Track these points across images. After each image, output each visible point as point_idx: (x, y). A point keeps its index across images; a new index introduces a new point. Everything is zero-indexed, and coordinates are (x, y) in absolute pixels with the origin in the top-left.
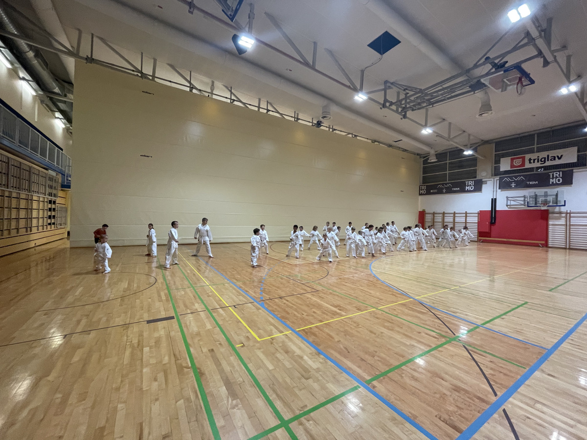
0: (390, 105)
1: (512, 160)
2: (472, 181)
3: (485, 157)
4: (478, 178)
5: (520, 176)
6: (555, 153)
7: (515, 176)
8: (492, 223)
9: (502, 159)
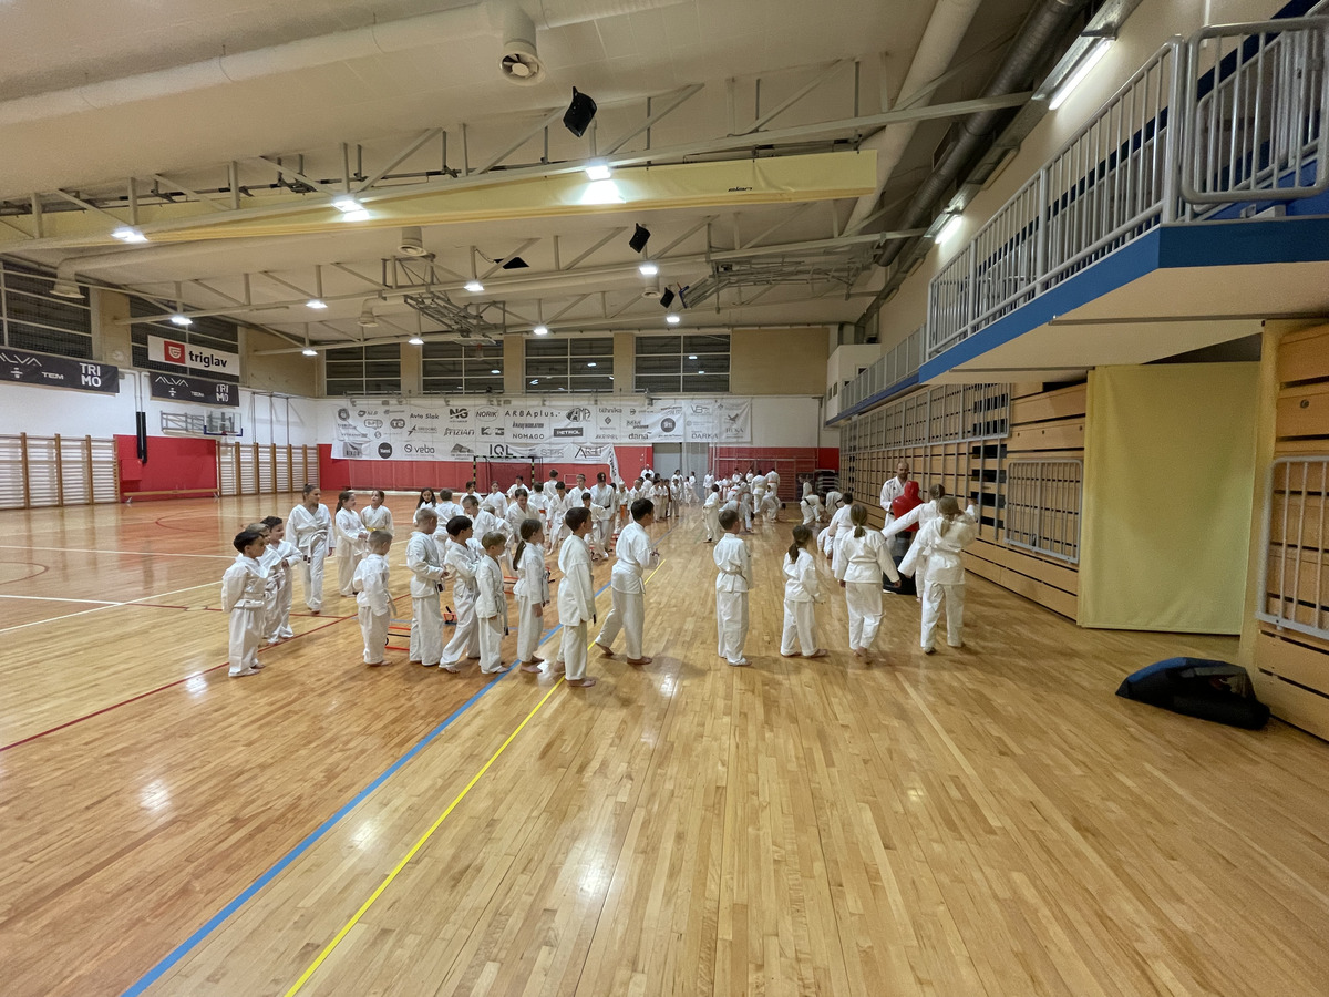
1: (167, 344)
2: (95, 365)
3: (115, 319)
4: (105, 360)
5: (182, 378)
6: (219, 355)
7: (172, 376)
8: (144, 462)
9: (149, 337)
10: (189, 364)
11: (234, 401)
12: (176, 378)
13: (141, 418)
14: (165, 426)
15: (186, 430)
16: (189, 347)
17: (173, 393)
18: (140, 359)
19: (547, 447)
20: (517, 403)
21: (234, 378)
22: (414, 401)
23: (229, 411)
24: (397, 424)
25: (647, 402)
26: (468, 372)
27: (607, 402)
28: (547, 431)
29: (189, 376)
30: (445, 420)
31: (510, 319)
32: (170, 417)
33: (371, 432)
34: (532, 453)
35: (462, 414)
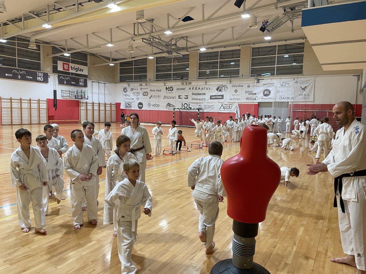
1: (64, 64)
4: (44, 71)
5: (68, 77)
6: (81, 67)
7: (65, 76)
8: (56, 109)
9: (58, 61)
10: (71, 71)
11: (85, 85)
12: (66, 77)
13: (55, 92)
14: (62, 95)
15: (70, 97)
16: (71, 65)
17: (65, 82)
18: (55, 70)
19: (207, 104)
20: (194, 84)
21: (86, 76)
22: (152, 84)
23: (84, 89)
24: (145, 94)
25: (256, 81)
26: (174, 70)
27: (236, 82)
28: (207, 97)
29: (70, 76)
30: (164, 92)
31: (189, 45)
32: (64, 92)
33: (135, 98)
34: (200, 107)
35: (170, 89)
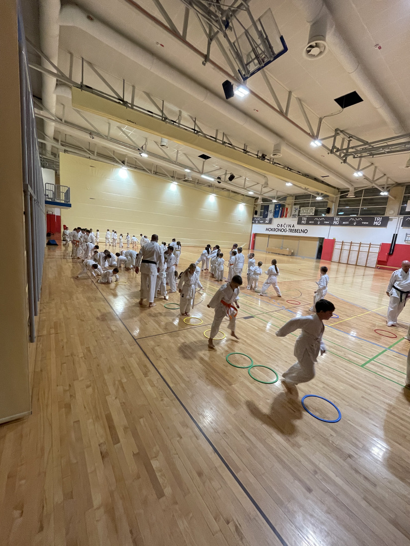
0: (336, 151)
2: (380, 217)
3: (395, 198)
4: (386, 215)
8: (390, 254)
9: (409, 201)
13: (395, 237)
14: (407, 240)
18: (402, 212)
